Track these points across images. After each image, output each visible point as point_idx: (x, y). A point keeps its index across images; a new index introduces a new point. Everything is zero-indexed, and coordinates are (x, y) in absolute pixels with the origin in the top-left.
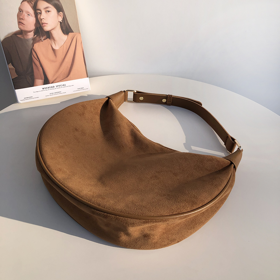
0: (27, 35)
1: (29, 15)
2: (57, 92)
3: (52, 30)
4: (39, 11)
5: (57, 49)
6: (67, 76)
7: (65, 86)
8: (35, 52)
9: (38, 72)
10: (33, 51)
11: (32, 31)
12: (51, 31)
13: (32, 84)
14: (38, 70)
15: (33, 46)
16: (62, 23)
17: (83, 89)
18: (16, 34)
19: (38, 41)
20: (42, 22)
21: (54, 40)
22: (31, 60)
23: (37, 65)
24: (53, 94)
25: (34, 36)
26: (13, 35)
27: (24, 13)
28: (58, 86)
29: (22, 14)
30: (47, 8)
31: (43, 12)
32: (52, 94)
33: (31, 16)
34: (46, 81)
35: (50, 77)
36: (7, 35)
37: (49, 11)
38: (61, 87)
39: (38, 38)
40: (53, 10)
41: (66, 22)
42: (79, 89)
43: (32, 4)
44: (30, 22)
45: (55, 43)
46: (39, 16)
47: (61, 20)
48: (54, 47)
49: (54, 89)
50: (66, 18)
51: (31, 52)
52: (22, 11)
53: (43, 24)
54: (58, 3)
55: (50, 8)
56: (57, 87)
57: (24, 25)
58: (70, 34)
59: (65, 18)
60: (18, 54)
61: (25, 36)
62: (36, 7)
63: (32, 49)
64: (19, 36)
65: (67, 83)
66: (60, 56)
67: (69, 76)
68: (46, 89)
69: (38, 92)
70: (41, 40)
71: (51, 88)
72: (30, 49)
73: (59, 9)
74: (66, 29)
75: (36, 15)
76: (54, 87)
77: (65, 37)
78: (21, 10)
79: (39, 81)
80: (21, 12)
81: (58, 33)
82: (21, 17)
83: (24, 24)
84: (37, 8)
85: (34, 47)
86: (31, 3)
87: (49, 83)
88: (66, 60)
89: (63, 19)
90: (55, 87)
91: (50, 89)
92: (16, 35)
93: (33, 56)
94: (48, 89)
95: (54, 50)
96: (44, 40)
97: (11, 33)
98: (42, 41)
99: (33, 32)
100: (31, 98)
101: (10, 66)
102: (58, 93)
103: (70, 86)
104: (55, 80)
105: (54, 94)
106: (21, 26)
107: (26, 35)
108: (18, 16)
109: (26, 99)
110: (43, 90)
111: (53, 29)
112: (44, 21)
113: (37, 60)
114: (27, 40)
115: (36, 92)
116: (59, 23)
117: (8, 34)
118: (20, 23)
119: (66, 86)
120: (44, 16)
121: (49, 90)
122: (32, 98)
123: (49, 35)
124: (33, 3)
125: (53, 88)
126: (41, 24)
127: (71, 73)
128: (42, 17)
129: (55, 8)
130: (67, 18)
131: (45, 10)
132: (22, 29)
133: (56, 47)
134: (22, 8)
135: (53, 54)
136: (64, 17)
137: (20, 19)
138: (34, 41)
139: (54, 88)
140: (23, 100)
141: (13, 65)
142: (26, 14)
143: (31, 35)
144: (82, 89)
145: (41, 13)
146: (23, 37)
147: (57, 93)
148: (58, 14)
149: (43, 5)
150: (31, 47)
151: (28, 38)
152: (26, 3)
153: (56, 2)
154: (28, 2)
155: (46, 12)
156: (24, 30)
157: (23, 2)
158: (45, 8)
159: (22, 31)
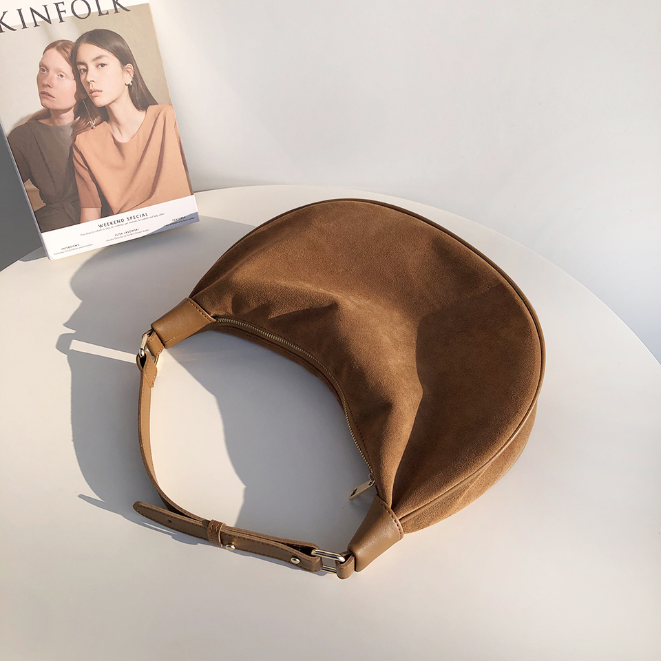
0: (61, 118)
1: (62, 76)
2: (130, 231)
3: (112, 103)
4: (83, 67)
5: (125, 141)
6: (150, 196)
7: (146, 217)
8: (80, 153)
9: (87, 193)
10: (75, 151)
11: (70, 109)
12: (110, 106)
13: (76, 219)
14: (89, 190)
15: (75, 140)
16: (133, 89)
17: (184, 219)
18: (36, 118)
19: (85, 129)
20: (91, 88)
21: (117, 123)
22: (72, 169)
23: (85, 179)
24: (121, 235)
25: (75, 119)
26: (30, 120)
27: (51, 73)
28: (131, 218)
29: (47, 75)
30: (99, 58)
31: (92, 67)
32: (119, 236)
33: (67, 77)
34: (106, 211)
35: (114, 201)
36: (19, 122)
37: (103, 65)
38: (137, 219)
39: (83, 124)
40: (112, 62)
41: (140, 84)
42: (176, 221)
43: (67, 52)
44: (65, 92)
45: (120, 131)
46: (83, 77)
47: (129, 82)
48: (119, 139)
49: (123, 225)
50: (140, 76)
51: (71, 153)
52: (48, 70)
53: (92, 92)
54: (123, 46)
55: (105, 58)
56: (130, 221)
57: (51, 98)
58: (151, 109)
59: (138, 76)
60: (44, 159)
61: (56, 121)
62: (76, 59)
63: (73, 146)
64: (42, 121)
66: (133, 154)
67: (153, 196)
68: (108, 227)
69: (89, 233)
70: (90, 125)
71: (117, 224)
72: (69, 148)
73: (125, 57)
74: (141, 98)
75: (77, 74)
76: (123, 220)
77: (140, 116)
78: (43, 68)
79: (91, 212)
80: (44, 71)
81: (125, 109)
82: (46, 82)
83: (53, 97)
84: (78, 60)
85: (76, 143)
86: (65, 51)
87: (112, 214)
88: (146, 162)
89: (135, 77)
90: (126, 221)
91: (114, 225)
92: (37, 120)
93: (75, 162)
94: (110, 226)
95: (118, 144)
96: (96, 125)
97: (26, 117)
98: (92, 128)
99: (72, 110)
100: (75, 247)
101: (28, 186)
102: (132, 233)
103: (157, 216)
104: (125, 205)
105: (124, 235)
106: (45, 101)
107: (58, 117)
108: (39, 80)
109: (67, 250)
110: (99, 228)
111: (114, 101)
112: (93, 86)
113: (84, 167)
114: (61, 129)
116: (127, 87)
117: (21, 120)
118: (45, 95)
119: (149, 216)
120: (93, 75)
121: (112, 227)
122: (78, 247)
123: (105, 114)
124: (69, 50)
125: (121, 223)
126: (88, 93)
127: (158, 190)
128: (89, 79)
129: (116, 57)
130: (142, 75)
131: (96, 62)
132: (48, 107)
133: (123, 139)
134: (46, 64)
135: (118, 153)
136: (137, 74)
137: (44, 86)
138: (77, 129)
139: (123, 223)
140: (60, 253)
141: (34, 183)
142: (56, 76)
143: (68, 118)
144: (182, 220)
145: (86, 71)
146: (53, 122)
147: (129, 233)
148: (123, 68)
149: (89, 52)
150: (71, 143)
151: (63, 124)
152: (54, 52)
153: (118, 44)
154: (58, 49)
155: (97, 66)
156: (53, 110)
157: (47, 49)
158: (94, 60)
159: (48, 110)
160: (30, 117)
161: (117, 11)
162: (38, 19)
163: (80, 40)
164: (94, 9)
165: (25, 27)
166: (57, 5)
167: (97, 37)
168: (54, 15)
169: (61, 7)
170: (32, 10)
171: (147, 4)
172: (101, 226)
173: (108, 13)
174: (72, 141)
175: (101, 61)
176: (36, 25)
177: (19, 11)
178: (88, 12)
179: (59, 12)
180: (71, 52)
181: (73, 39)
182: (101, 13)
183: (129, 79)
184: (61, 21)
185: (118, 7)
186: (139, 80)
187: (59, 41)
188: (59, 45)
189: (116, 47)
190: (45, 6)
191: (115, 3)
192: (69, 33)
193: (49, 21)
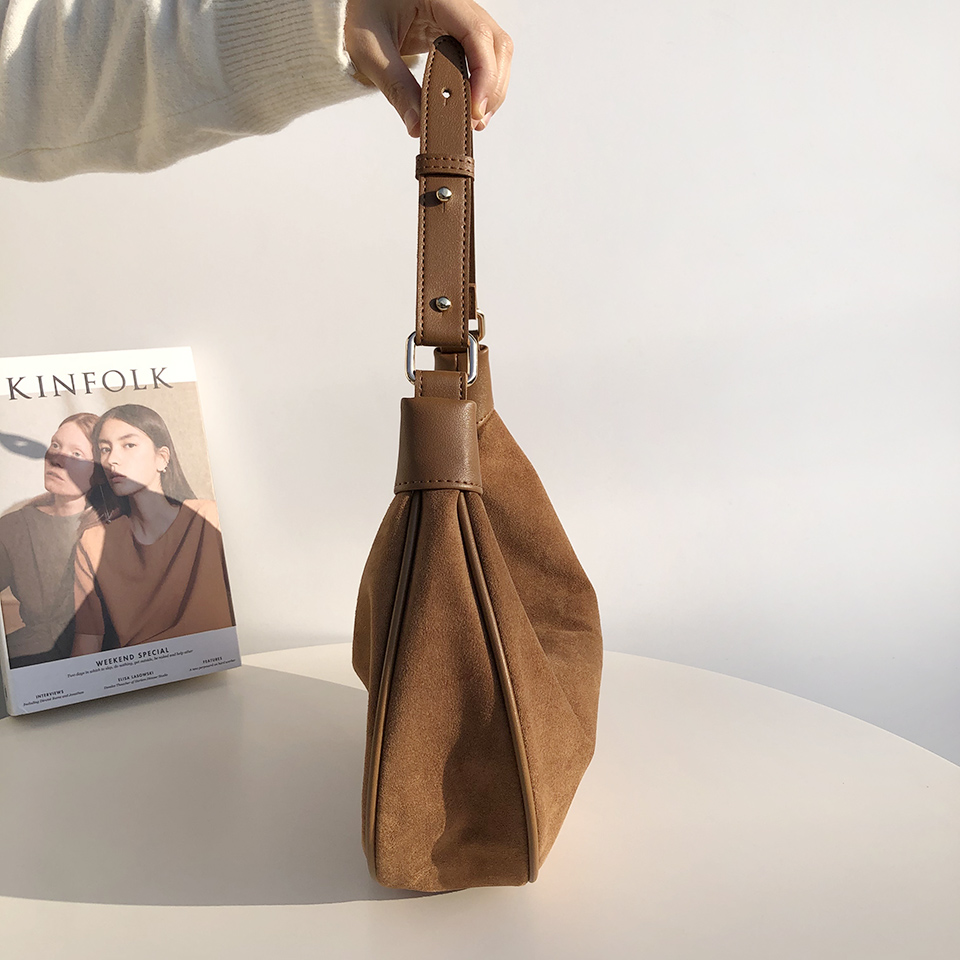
0: (67, 507)
1: (78, 454)
2: (141, 675)
3: (137, 491)
4: (107, 446)
5: (149, 544)
6: (175, 623)
7: (166, 654)
8: (86, 554)
10: (78, 551)
11: (80, 496)
12: (135, 496)
13: (65, 651)
14: (90, 607)
15: (81, 537)
16: (167, 477)
17: (220, 661)
18: (36, 503)
20: (113, 471)
21: (142, 519)
22: (70, 577)
24: (127, 681)
25: (86, 508)
26: (26, 506)
27: (65, 449)
28: (145, 654)
29: (59, 452)
30: (127, 436)
31: (117, 447)
32: (124, 682)
33: (84, 456)
34: (111, 640)
35: (123, 627)
36: (10, 508)
37: (131, 445)
38: (152, 657)
39: (95, 515)
40: (144, 443)
41: (176, 472)
42: (209, 664)
43: (88, 427)
45: (143, 529)
46: (104, 458)
47: (162, 468)
48: (140, 540)
49: (131, 664)
50: (178, 462)
51: (74, 554)
52: (61, 446)
53: (113, 477)
54: (159, 425)
55: (136, 438)
56: (143, 659)
57: (59, 480)
58: (187, 503)
59: (174, 463)
60: (35, 559)
61: (60, 510)
62: (98, 435)
63: (78, 544)
64: (42, 509)
65: (172, 644)
66: (157, 562)
67: (181, 622)
68: (110, 665)
69: (82, 674)
70: (104, 518)
71: (123, 663)
72: (71, 547)
73: (160, 438)
74: (176, 489)
76: (132, 657)
77: (171, 512)
78: (56, 443)
79: (88, 640)
80: (56, 446)
81: (152, 501)
82: (56, 460)
83: (59, 477)
84: (101, 438)
85: (83, 540)
86: (87, 425)
87: (118, 646)
88: (174, 574)
89: (170, 463)
90: (136, 656)
91: (119, 664)
92: (35, 506)
93: (76, 565)
94: (113, 665)
95: (138, 547)
96: (111, 519)
97: (22, 502)
98: (107, 522)
99: (83, 497)
100: (58, 695)
101: (6, 596)
102: (143, 677)
103: (182, 653)
104: (138, 634)
105: (131, 680)
106: (51, 484)
107: (63, 505)
108: (48, 457)
109: (44, 698)
110: (97, 667)
111: (140, 491)
112: (116, 470)
113: (86, 573)
114: (66, 520)
115: (78, 674)
116: (158, 475)
117: (15, 505)
118: (51, 476)
119: (170, 653)
120: (117, 457)
121: (116, 667)
122: (61, 695)
123: (127, 506)
124: (92, 426)
125: (130, 661)
126: (108, 477)
128: (111, 461)
129: (150, 437)
130: (180, 461)
131: (122, 442)
132: (53, 491)
133: (146, 540)
134: (60, 438)
135: (136, 557)
136: (174, 460)
137: (53, 464)
138: (85, 522)
139: (132, 661)
140: (34, 702)
141: (15, 593)
142: (70, 453)
143: (76, 508)
144: (216, 662)
145: (109, 450)
146: (56, 511)
147: (140, 678)
148: (156, 452)
149: (116, 429)
150: (74, 541)
151: (68, 515)
152: (73, 425)
153: (153, 422)
154: (79, 423)
155: (124, 446)
156: (59, 495)
157: (65, 422)
158: (122, 438)
159: (53, 495)
160: (27, 503)
161: (156, 387)
162: (60, 388)
163: (106, 415)
164: (130, 382)
165: (42, 395)
166: (85, 375)
167: (129, 413)
168: (80, 385)
169: (90, 378)
170: (55, 378)
171: (194, 382)
172: (99, 664)
173: (145, 388)
174: (77, 537)
175: (129, 441)
176: (57, 395)
177: (40, 378)
178: (121, 385)
179: (87, 383)
180: (95, 429)
181: (99, 414)
182: (137, 388)
183: (162, 465)
184: (88, 392)
185: (158, 382)
186: (175, 467)
187: (81, 414)
188: (80, 418)
189: (150, 426)
190: (71, 376)
191: (156, 378)
192: (95, 406)
193: (73, 392)
